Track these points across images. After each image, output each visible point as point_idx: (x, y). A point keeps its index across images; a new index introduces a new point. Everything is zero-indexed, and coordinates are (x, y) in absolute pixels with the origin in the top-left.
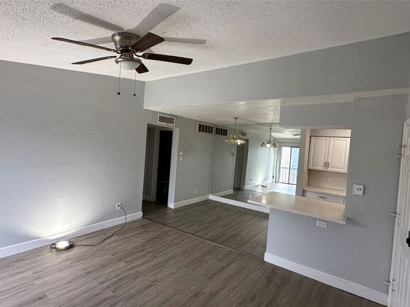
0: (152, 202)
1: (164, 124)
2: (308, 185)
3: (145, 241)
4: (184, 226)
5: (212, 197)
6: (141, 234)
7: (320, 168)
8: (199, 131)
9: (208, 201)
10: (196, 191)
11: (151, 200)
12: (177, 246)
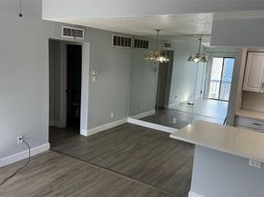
0: (62, 129)
1: (70, 38)
2: (242, 108)
3: (52, 179)
4: (99, 159)
5: (131, 120)
6: (48, 170)
7: (257, 90)
8: (115, 44)
9: (127, 125)
10: (112, 114)
11: (61, 126)
12: (90, 185)
